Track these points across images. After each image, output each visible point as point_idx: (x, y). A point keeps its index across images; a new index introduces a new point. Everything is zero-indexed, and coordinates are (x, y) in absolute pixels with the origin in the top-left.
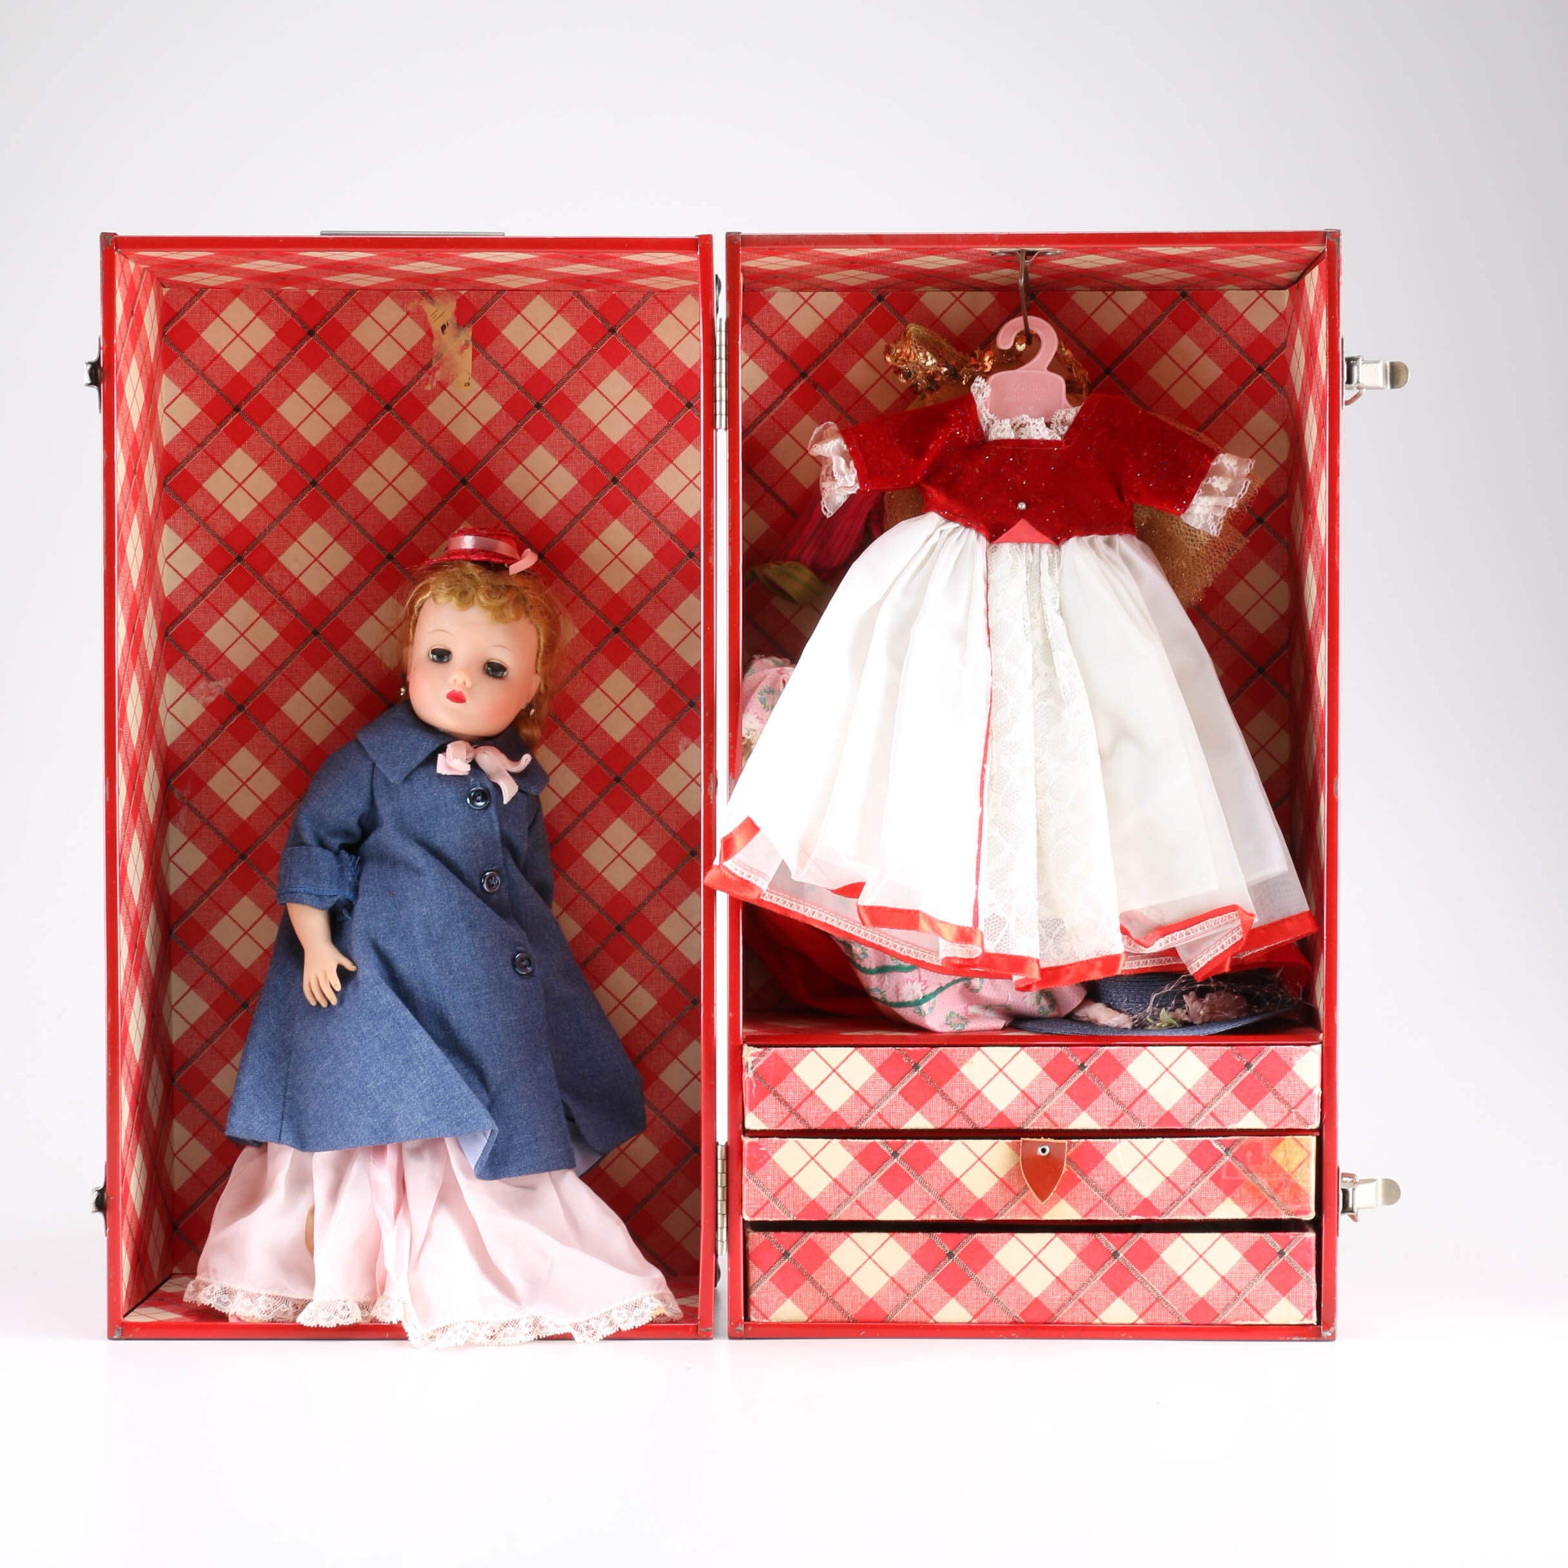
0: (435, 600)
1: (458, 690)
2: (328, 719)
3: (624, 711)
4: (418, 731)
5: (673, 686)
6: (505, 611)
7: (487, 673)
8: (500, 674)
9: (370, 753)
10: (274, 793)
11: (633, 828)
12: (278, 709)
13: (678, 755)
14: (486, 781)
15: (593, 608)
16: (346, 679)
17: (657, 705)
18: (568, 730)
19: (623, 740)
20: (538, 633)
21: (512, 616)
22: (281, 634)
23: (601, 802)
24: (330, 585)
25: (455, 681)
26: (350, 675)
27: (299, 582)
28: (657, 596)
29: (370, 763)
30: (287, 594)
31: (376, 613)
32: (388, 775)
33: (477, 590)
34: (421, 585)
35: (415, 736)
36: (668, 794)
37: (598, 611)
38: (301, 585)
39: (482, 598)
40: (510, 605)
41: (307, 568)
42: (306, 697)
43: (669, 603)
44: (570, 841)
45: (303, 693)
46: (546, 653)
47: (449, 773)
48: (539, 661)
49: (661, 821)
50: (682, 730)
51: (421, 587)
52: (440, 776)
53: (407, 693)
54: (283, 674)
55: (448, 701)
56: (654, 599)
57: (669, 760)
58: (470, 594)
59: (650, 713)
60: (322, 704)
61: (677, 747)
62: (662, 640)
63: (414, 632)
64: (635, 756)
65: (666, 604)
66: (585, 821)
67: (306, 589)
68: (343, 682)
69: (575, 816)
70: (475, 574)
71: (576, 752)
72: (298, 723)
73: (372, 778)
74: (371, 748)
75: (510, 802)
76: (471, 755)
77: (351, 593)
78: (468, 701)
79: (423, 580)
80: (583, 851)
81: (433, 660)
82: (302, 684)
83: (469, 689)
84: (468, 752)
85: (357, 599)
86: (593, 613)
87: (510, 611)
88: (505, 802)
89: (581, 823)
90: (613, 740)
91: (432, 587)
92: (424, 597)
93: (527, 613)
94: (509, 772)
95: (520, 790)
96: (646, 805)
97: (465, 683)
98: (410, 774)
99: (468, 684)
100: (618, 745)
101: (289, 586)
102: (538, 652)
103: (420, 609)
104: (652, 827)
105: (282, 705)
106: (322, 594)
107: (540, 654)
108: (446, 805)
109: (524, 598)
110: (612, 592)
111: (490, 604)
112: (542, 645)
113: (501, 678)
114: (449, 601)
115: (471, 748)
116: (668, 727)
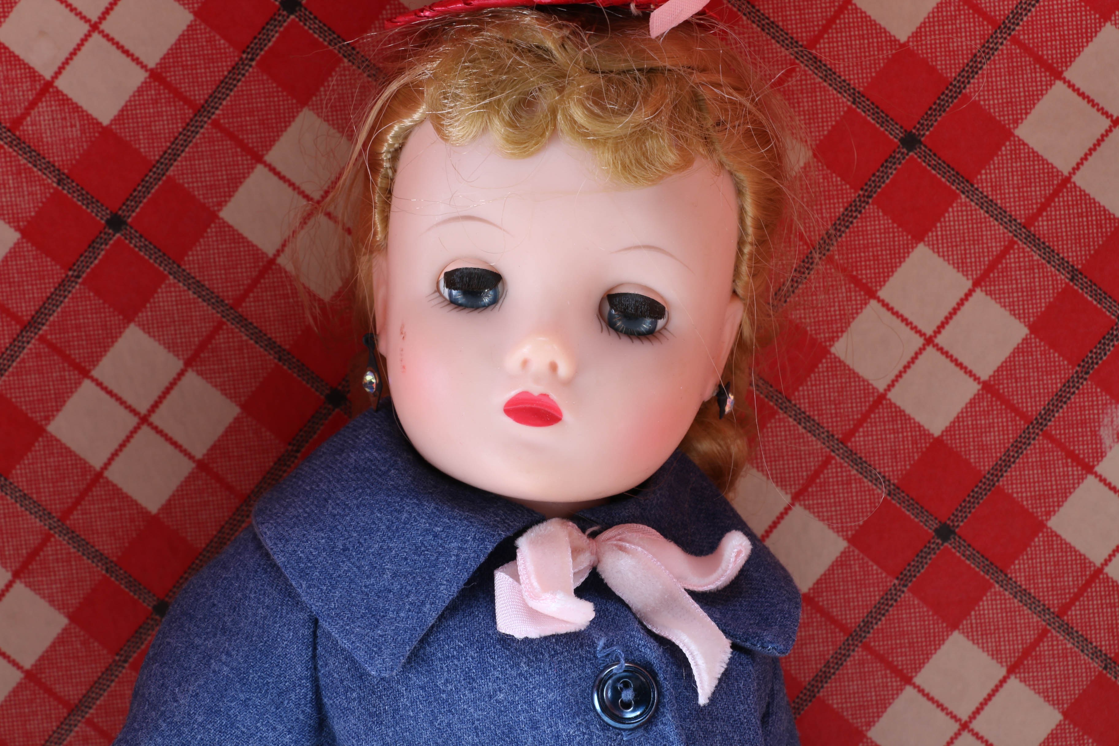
0: (439, 128)
1: (536, 390)
2: (175, 444)
3: (946, 354)
4: (430, 507)
5: (1074, 274)
6: (650, 144)
7: (611, 324)
8: (646, 325)
9: (301, 587)
10: (53, 647)
11: (996, 654)
12: (40, 431)
13: (1100, 455)
14: (640, 640)
15: (844, 87)
16: (210, 337)
17: (1033, 328)
18: (802, 418)
19: (949, 430)
20: (739, 192)
21: (671, 157)
22: (25, 233)
23: (906, 595)
24: (140, 91)
25: (525, 363)
26: (219, 327)
27: (58, 92)
28: (1015, 41)
29: (303, 616)
30: (27, 126)
31: (271, 157)
32: (360, 656)
33: (560, 90)
34: (394, 86)
35: (423, 524)
36: (1082, 560)
37: (856, 96)
38: (64, 101)
39: (578, 114)
40: (663, 127)
41: (73, 54)
42: (110, 393)
43: (1046, 53)
44: (835, 702)
45: (99, 384)
46: (761, 242)
47: (534, 632)
48: (744, 269)
49: (1068, 630)
50: (1107, 389)
51: (395, 96)
52: (507, 640)
53: (383, 385)
54: (42, 339)
55: (509, 422)
56: (1006, 46)
57: (1078, 471)
58: (544, 104)
59: (1018, 351)
60: (155, 406)
61: (1095, 434)
62: (1035, 156)
63: (386, 220)
64: (985, 467)
65: (1039, 60)
66: (867, 647)
67: (76, 108)
68: (202, 347)
69: (841, 637)
70: (549, 44)
71: (830, 472)
72: (97, 462)
73: (314, 657)
74: (303, 574)
75: (713, 699)
76: (585, 561)
77: (199, 110)
78: (567, 416)
79: (401, 71)
80: (869, 724)
81: (453, 302)
82: (95, 359)
83: (568, 383)
84: (576, 552)
85: (216, 124)
86: (846, 101)
87: (665, 143)
88: (703, 700)
89: (858, 653)
90: (924, 433)
91: (429, 91)
92: (407, 122)
93: (707, 141)
94: (695, 595)
95: (734, 646)
96: (1025, 592)
97: (554, 367)
98: (424, 641)
99: (564, 370)
100: (938, 441)
101: (33, 104)
102: (741, 243)
103: (396, 154)
104: (1044, 646)
105: (48, 419)
106: (121, 117)
107: (747, 249)
108: (535, 726)
109: (696, 100)
110: (893, 41)
111: (602, 129)
112: (749, 222)
113: (650, 335)
114: (485, 130)
115: (582, 539)
116: (1069, 384)
